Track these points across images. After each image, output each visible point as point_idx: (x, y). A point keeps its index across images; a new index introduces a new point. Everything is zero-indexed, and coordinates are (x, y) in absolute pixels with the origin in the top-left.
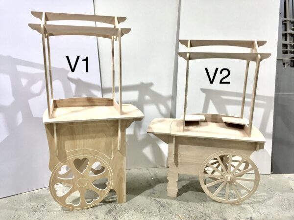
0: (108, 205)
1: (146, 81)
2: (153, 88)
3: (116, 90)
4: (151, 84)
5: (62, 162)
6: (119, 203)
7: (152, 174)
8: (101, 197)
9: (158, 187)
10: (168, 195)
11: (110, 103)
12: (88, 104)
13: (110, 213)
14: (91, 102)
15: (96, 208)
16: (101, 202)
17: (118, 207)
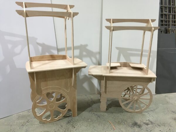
0: (67, 119)
1: (83, 44)
2: (88, 48)
4: (87, 45)
5: (39, 95)
6: (73, 116)
7: (90, 98)
8: (62, 115)
9: (94, 106)
10: (101, 110)
11: (64, 57)
12: (51, 59)
13: (69, 123)
14: (53, 58)
15: (60, 121)
16: (63, 117)
17: (73, 119)
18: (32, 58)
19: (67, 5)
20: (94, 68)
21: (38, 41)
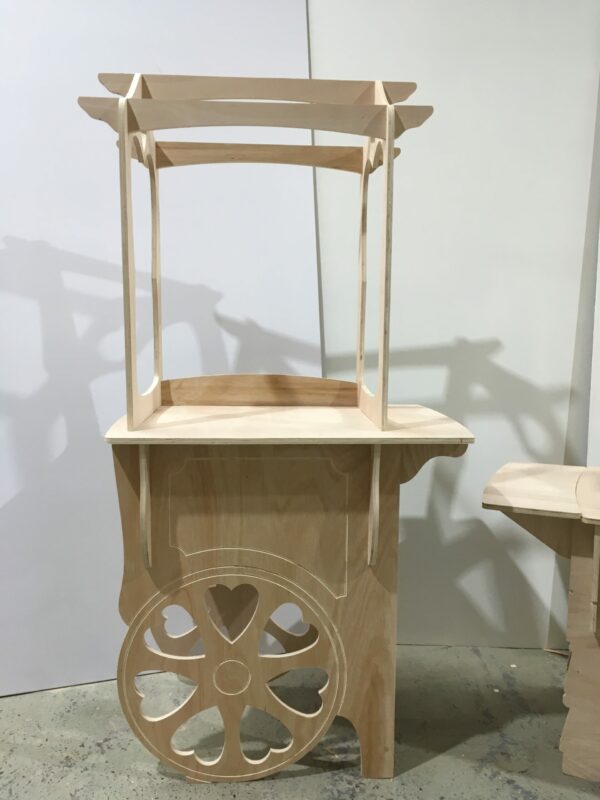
0: (324, 779)
1: (476, 333)
2: (500, 360)
3: (370, 361)
4: (495, 345)
5: (164, 593)
6: (368, 775)
7: (496, 674)
8: (299, 744)
9: (522, 729)
10: (566, 768)
11: (347, 396)
12: (271, 397)
14: (283, 392)
15: (279, 783)
16: (300, 762)
17: (363, 791)
18: (173, 386)
19: (372, 85)
20: (529, 473)
21: (225, 309)
